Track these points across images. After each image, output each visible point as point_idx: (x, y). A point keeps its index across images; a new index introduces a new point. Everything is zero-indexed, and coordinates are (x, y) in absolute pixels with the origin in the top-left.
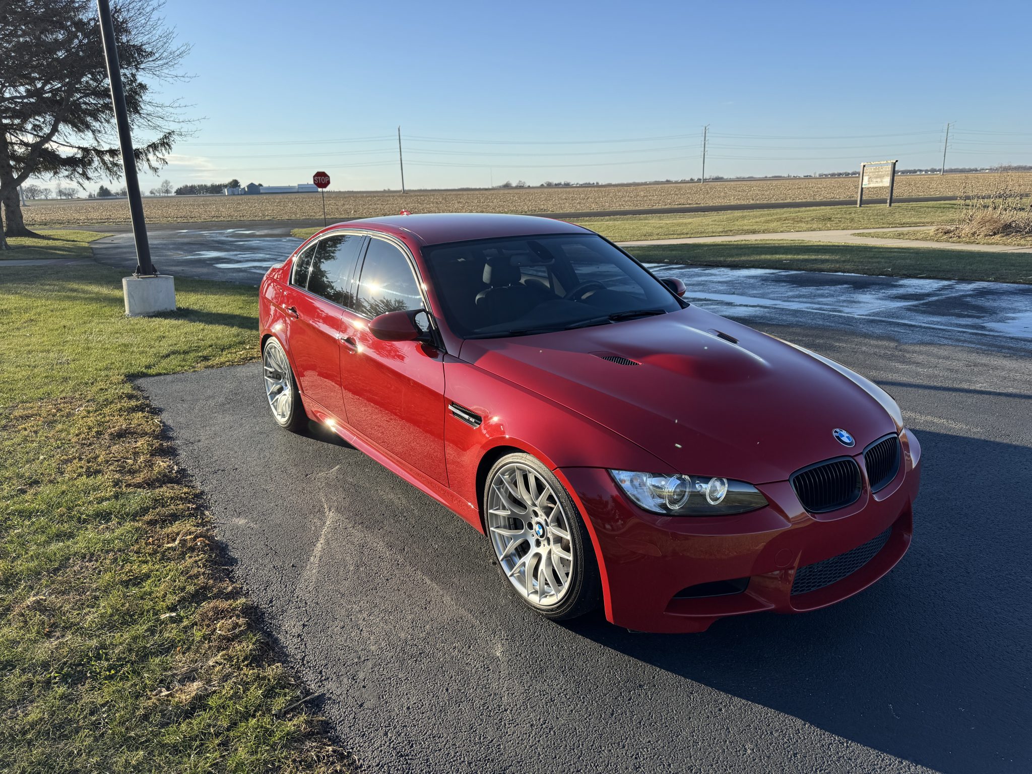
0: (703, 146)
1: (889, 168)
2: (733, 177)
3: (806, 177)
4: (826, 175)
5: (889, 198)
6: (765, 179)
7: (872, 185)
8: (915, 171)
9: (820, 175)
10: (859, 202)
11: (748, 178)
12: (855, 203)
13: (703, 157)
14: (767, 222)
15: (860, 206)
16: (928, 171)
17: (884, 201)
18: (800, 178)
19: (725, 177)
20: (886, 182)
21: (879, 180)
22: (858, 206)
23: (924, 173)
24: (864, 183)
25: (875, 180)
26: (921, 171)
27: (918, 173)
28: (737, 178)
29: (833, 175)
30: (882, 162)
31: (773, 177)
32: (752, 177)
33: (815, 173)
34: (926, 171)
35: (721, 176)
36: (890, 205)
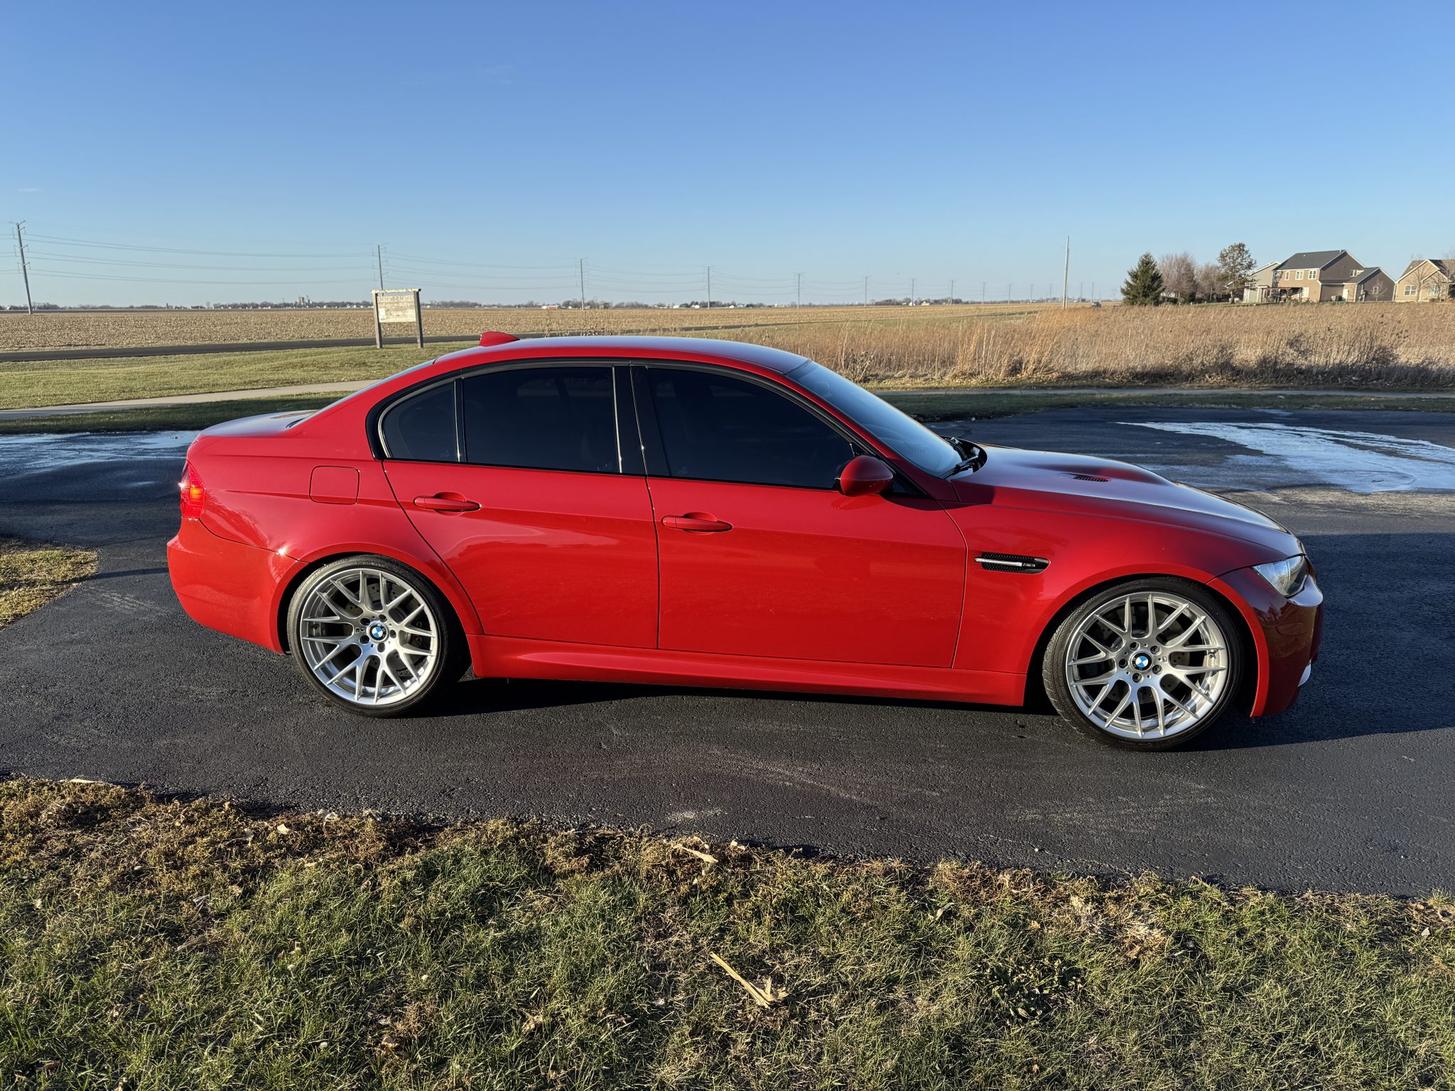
0: (20, 254)
1: (412, 298)
2: (75, 304)
3: (196, 309)
4: (225, 307)
5: (418, 337)
6: (131, 310)
7: (391, 320)
8: (344, 305)
9: (216, 306)
10: (378, 342)
11: (101, 307)
12: (372, 342)
13: (22, 271)
14: (277, 369)
15: (381, 347)
16: (360, 305)
17: (413, 341)
18: (186, 310)
19: (61, 306)
20: (411, 316)
21: (400, 313)
22: (378, 347)
23: (355, 306)
24: (380, 317)
25: (395, 314)
26: (351, 304)
27: (349, 307)
28: (83, 307)
29: (235, 307)
30: (401, 291)
31: (142, 307)
32: (109, 307)
33: (208, 304)
34: (358, 305)
35: (52, 303)
36: (422, 346)
